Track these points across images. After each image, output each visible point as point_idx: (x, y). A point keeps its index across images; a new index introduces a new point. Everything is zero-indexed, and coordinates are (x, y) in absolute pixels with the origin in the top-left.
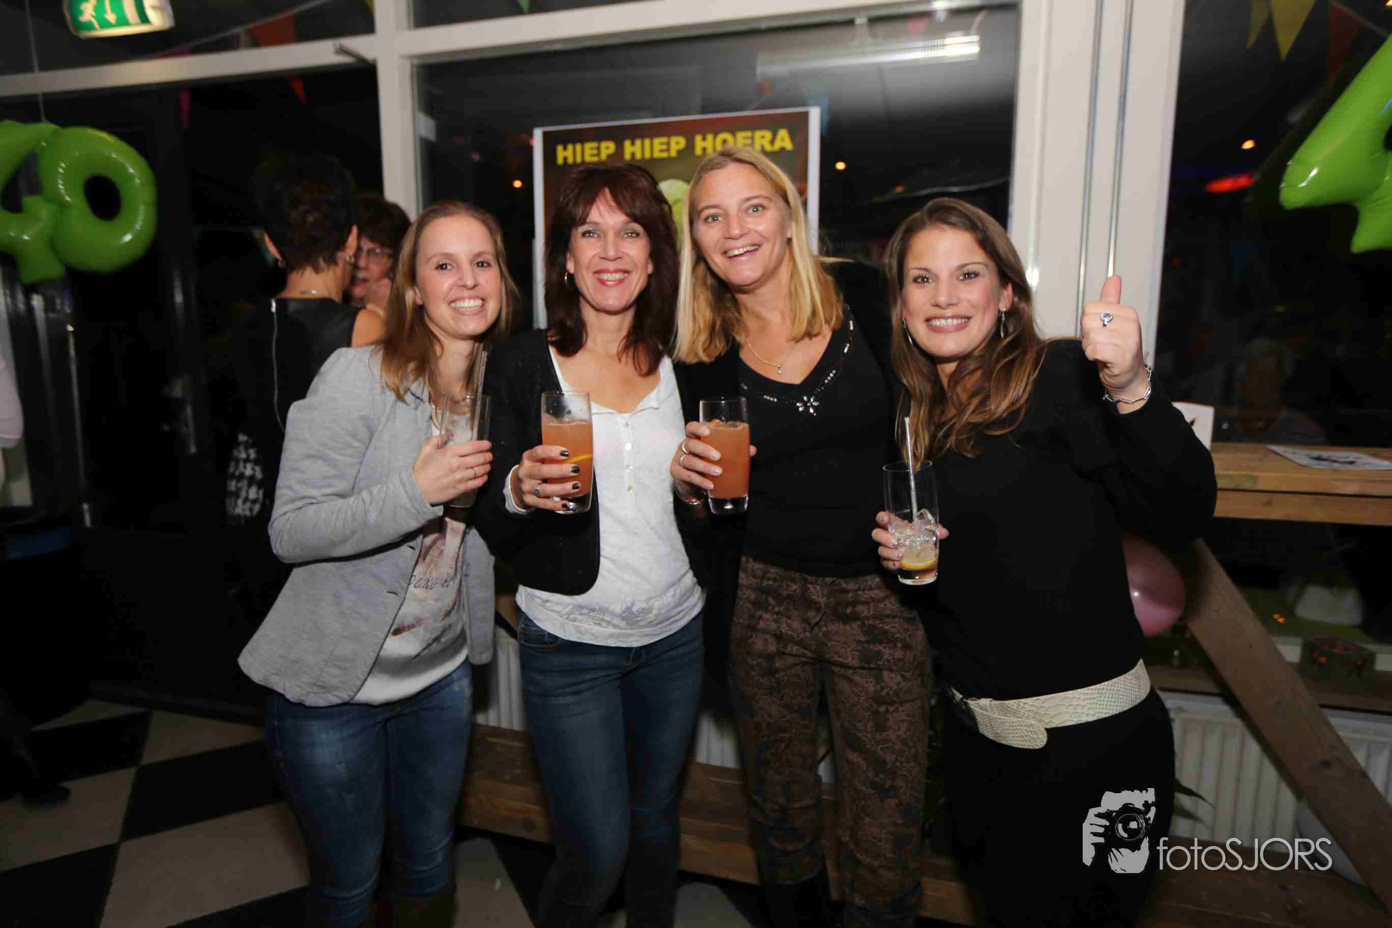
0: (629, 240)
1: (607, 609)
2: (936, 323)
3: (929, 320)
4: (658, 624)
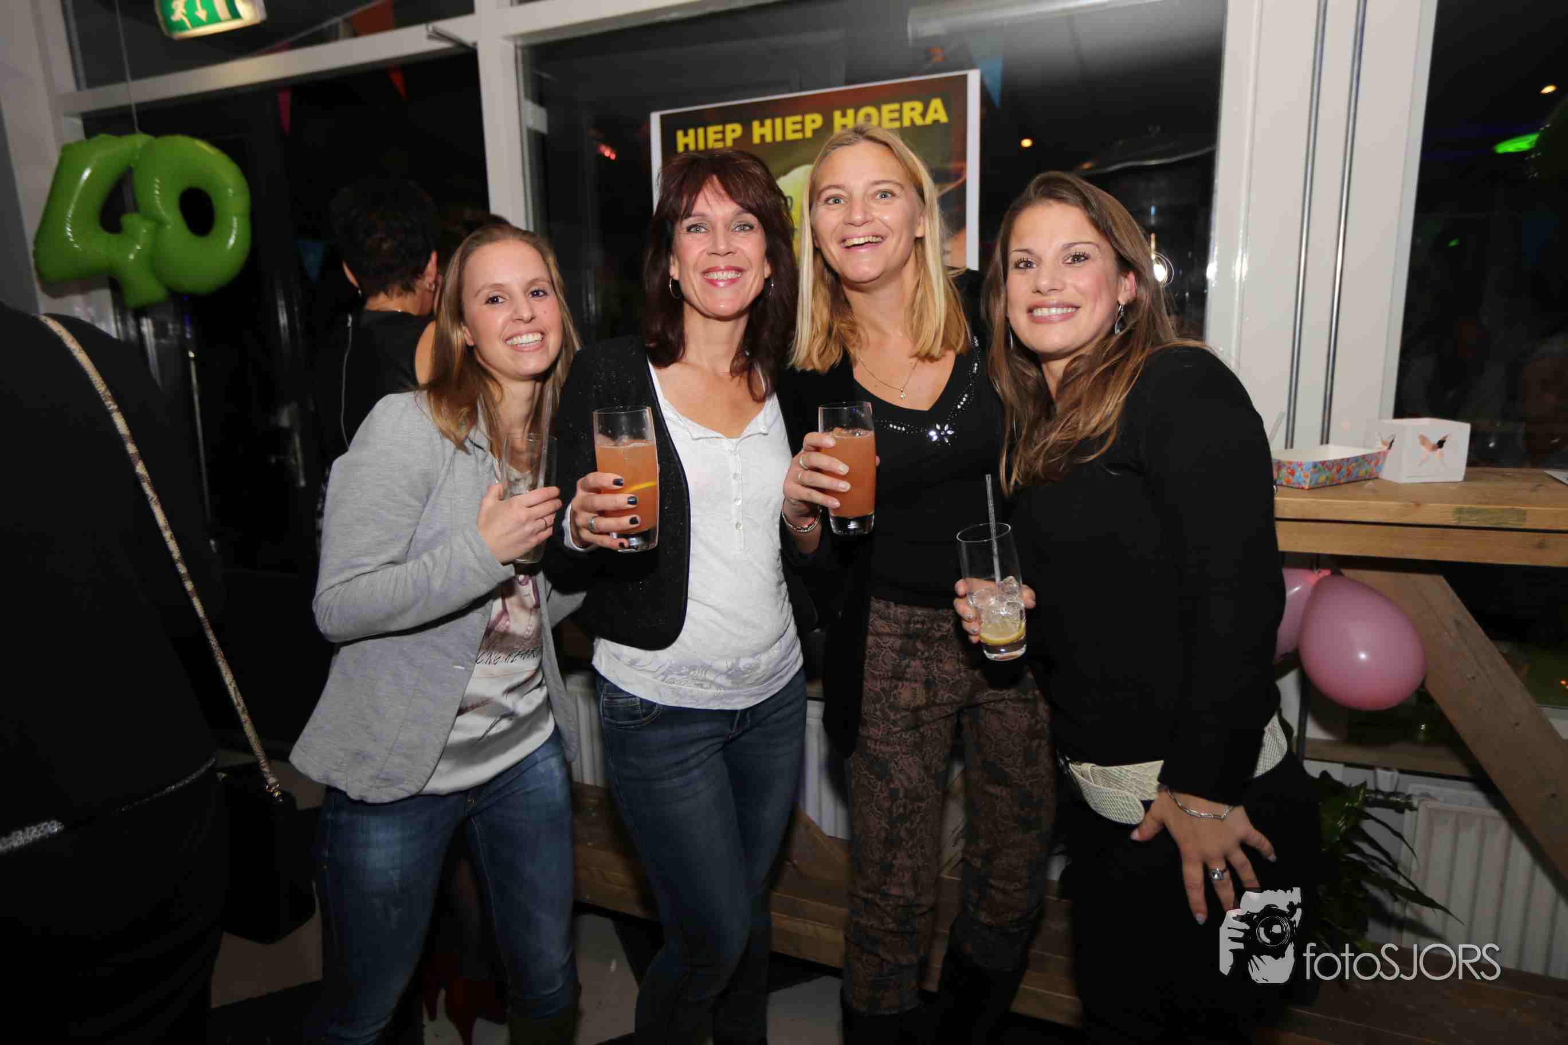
0: (743, 234)
1: (710, 665)
2: (1039, 313)
3: (1030, 311)
4: (765, 681)
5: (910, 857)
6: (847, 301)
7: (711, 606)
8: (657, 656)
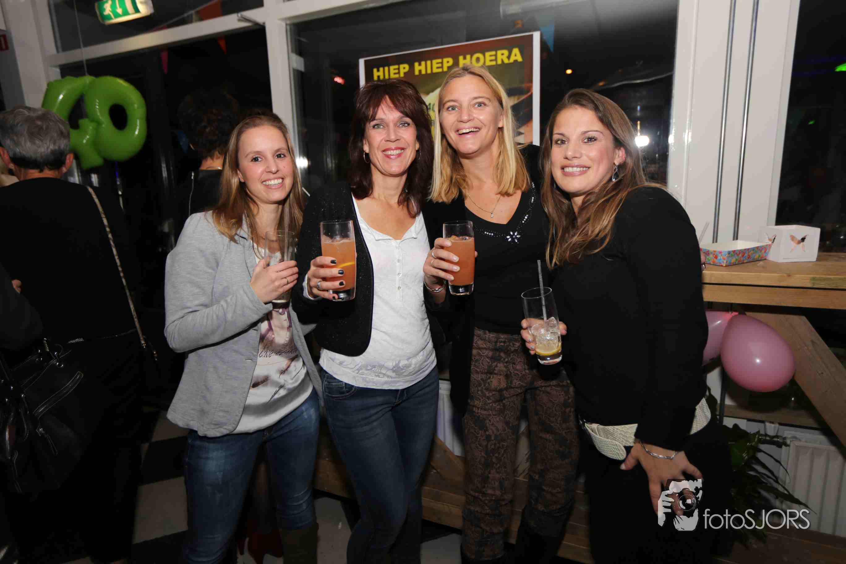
0: (404, 128)
1: (384, 365)
2: (567, 170)
3: (563, 168)
4: (414, 374)
5: (498, 473)
6: (461, 163)
7: (384, 332)
8: (354, 360)
